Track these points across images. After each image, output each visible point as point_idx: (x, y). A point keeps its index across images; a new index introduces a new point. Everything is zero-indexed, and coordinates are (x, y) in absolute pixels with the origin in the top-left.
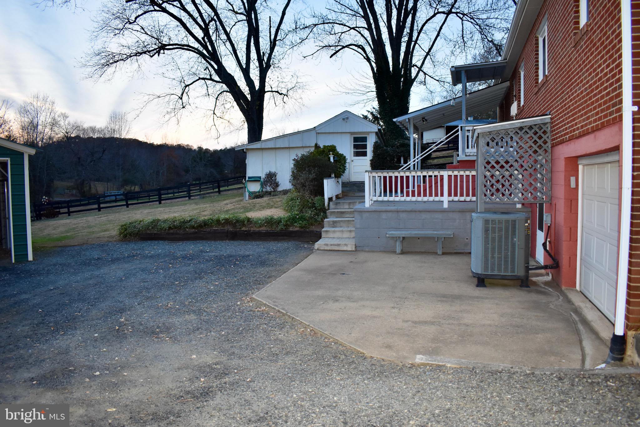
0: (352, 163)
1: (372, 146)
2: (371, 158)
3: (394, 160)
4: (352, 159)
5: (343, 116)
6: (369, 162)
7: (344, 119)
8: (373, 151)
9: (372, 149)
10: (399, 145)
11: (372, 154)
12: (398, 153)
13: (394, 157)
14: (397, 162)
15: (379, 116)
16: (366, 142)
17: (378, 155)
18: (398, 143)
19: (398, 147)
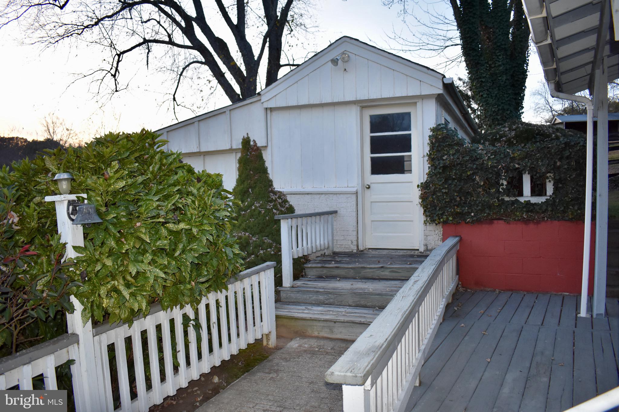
0: (367, 192)
1: (427, 141)
2: (423, 178)
3: (498, 184)
4: (367, 182)
5: (334, 54)
6: (417, 193)
7: (335, 62)
8: (429, 156)
9: (427, 149)
10: (516, 137)
11: (427, 165)
12: (513, 159)
13: (498, 175)
14: (508, 192)
15: (470, 93)
16: (409, 128)
17: (445, 168)
18: (510, 129)
19: (510, 143)
